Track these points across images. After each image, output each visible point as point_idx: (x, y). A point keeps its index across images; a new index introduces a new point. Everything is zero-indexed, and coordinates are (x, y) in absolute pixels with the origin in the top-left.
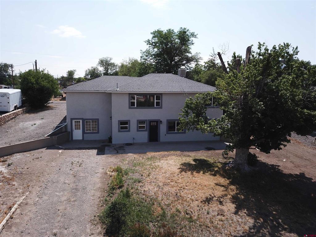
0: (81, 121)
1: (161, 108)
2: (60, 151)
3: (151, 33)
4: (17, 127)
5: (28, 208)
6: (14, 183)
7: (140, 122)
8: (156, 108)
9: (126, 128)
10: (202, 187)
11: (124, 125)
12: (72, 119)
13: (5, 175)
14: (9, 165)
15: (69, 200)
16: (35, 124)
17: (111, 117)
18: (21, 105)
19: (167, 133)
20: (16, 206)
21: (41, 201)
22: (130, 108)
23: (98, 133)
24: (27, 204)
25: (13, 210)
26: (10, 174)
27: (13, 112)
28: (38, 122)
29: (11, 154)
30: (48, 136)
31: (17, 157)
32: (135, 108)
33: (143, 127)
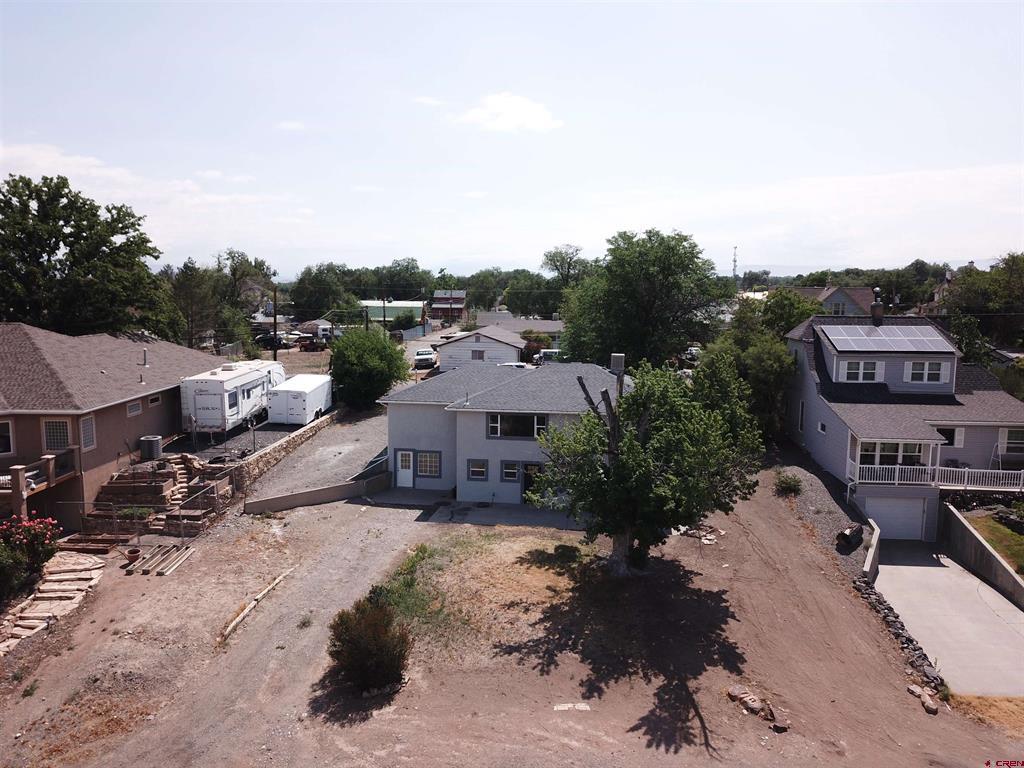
0: (411, 453)
2: (364, 508)
5: (294, 582)
6: (286, 551)
7: (507, 464)
8: (536, 440)
9: (481, 474)
11: (478, 469)
12: (396, 450)
13: (278, 539)
14: (285, 526)
16: (340, 453)
20: (281, 578)
22: (488, 437)
23: (440, 477)
24: (293, 578)
25: (277, 581)
26: (284, 538)
28: (346, 448)
29: (292, 508)
30: (352, 480)
31: (299, 513)
32: (498, 438)
33: (513, 475)
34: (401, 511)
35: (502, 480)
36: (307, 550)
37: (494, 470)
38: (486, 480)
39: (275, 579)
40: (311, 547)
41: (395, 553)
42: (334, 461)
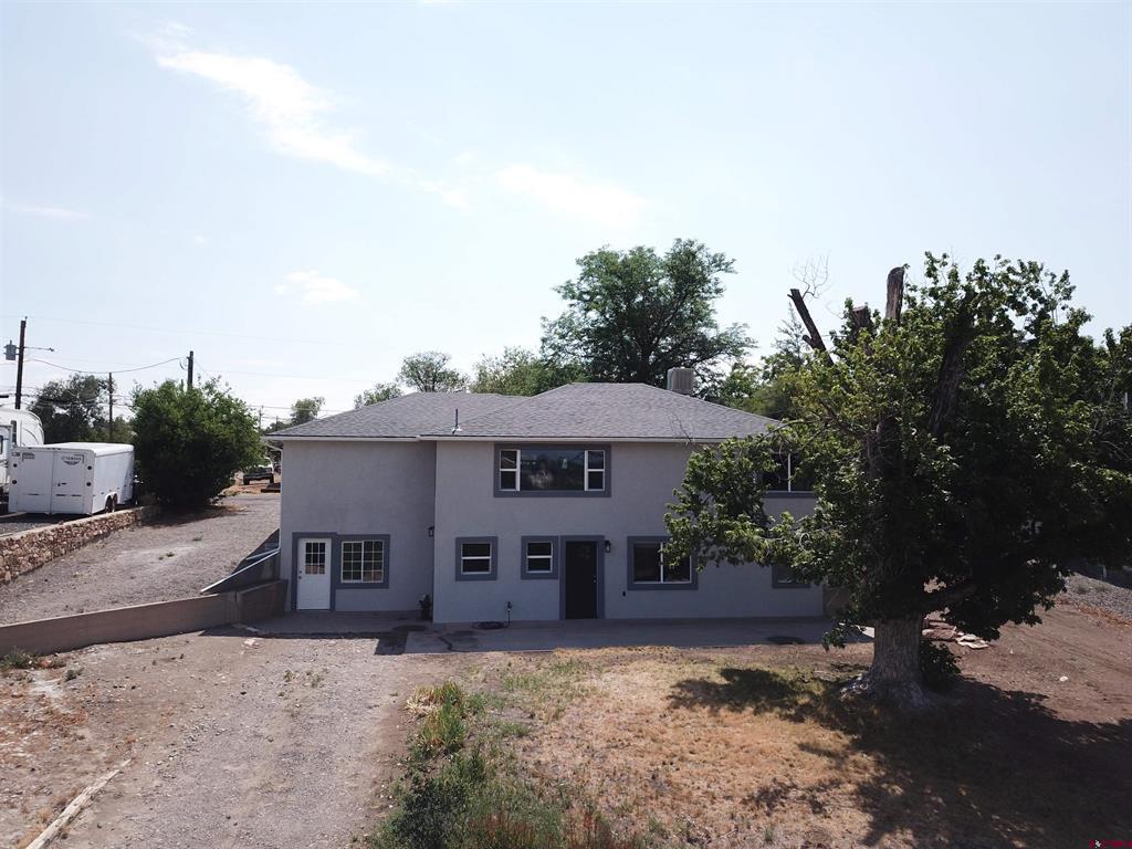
0: (328, 544)
1: (608, 494)
2: (250, 641)
3: (578, 262)
4: (109, 565)
5: (124, 808)
6: (80, 732)
7: (535, 546)
8: (588, 495)
9: (483, 565)
10: (750, 754)
11: (476, 555)
12: (297, 537)
13: (56, 706)
14: (71, 676)
15: (266, 789)
16: (170, 555)
17: (432, 528)
18: (128, 496)
19: (631, 587)
20: (81, 799)
21: (168, 789)
22: (497, 494)
23: (385, 585)
24: (119, 796)
25: (71, 809)
26: (73, 703)
27: (102, 516)
28: (181, 549)
29: (80, 646)
30: (211, 591)
31: (100, 656)
32: (516, 495)
33: (544, 564)
34: (333, 642)
35: (524, 576)
36: (141, 725)
37: (509, 558)
38: (494, 577)
39: (62, 805)
40: (153, 717)
41: (379, 714)
42: (162, 566)
